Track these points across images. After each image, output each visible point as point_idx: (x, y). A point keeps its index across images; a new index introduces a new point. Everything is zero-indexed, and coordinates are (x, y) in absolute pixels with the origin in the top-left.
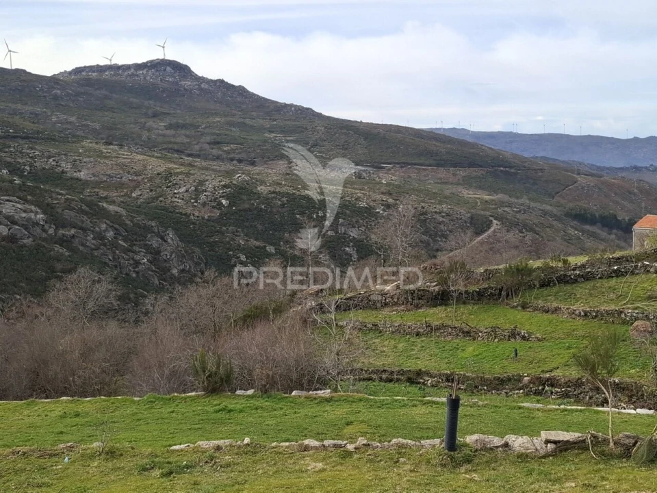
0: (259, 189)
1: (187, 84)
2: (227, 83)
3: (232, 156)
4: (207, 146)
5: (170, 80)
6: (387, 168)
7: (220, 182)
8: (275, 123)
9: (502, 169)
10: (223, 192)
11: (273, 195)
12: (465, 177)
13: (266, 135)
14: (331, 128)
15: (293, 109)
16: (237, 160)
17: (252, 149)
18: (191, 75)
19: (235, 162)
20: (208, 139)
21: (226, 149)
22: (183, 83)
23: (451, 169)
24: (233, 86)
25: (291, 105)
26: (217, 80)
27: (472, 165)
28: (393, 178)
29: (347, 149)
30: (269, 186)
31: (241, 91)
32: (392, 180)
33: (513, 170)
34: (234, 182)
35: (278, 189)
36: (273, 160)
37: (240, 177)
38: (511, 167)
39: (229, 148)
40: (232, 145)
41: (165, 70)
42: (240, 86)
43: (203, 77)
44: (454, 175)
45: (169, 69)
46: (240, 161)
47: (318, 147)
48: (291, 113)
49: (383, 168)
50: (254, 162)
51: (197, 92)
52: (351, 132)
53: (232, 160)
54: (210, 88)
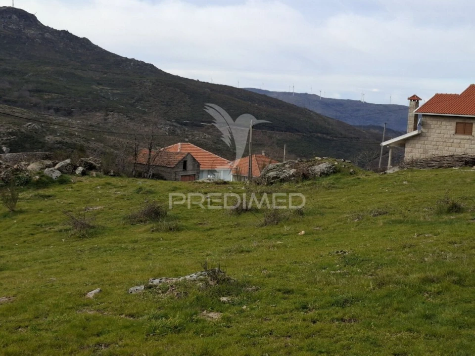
0: (46, 138)
1: (31, 32)
2: (71, 34)
3: (49, 105)
4: (27, 94)
5: (14, 27)
6: (206, 127)
7: (7, 129)
8: (105, 75)
9: (319, 135)
10: (7, 140)
11: (59, 146)
12: (279, 140)
13: (94, 87)
14: (158, 85)
15: (132, 63)
16: (54, 109)
17: (73, 99)
18: (37, 24)
19: (52, 111)
20: (31, 86)
21: (46, 97)
22: (26, 31)
23: (268, 131)
24: (76, 38)
25: (133, 60)
26: (62, 31)
27: (289, 129)
28: (207, 136)
29: (170, 105)
30: (58, 136)
31: (85, 42)
32: (204, 138)
33: (328, 137)
34: (23, 130)
35: (67, 140)
36: (90, 111)
37: (30, 125)
38: (327, 134)
39: (50, 97)
40: (53, 94)
41: (10, 18)
42: (84, 38)
43: (48, 27)
44: (270, 137)
45: (14, 16)
46: (57, 110)
47: (143, 102)
48: (130, 68)
49: (202, 126)
50: (72, 112)
51: (40, 41)
52: (177, 89)
53: (49, 108)
54: (53, 38)
